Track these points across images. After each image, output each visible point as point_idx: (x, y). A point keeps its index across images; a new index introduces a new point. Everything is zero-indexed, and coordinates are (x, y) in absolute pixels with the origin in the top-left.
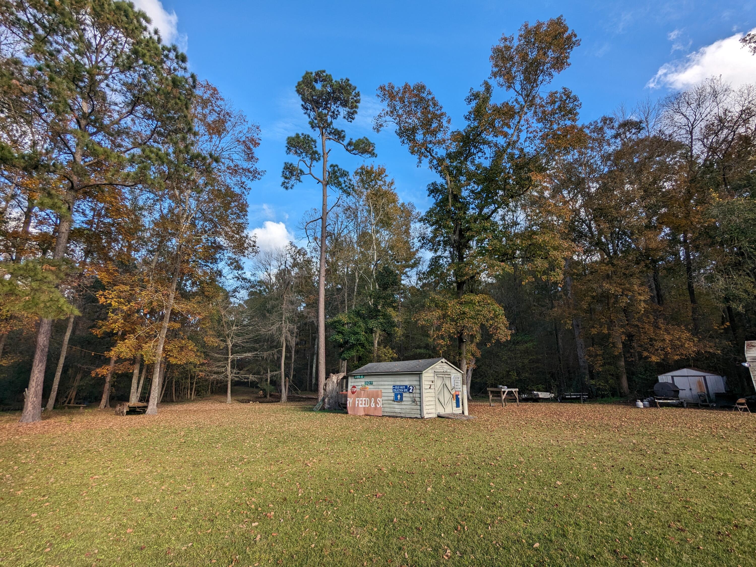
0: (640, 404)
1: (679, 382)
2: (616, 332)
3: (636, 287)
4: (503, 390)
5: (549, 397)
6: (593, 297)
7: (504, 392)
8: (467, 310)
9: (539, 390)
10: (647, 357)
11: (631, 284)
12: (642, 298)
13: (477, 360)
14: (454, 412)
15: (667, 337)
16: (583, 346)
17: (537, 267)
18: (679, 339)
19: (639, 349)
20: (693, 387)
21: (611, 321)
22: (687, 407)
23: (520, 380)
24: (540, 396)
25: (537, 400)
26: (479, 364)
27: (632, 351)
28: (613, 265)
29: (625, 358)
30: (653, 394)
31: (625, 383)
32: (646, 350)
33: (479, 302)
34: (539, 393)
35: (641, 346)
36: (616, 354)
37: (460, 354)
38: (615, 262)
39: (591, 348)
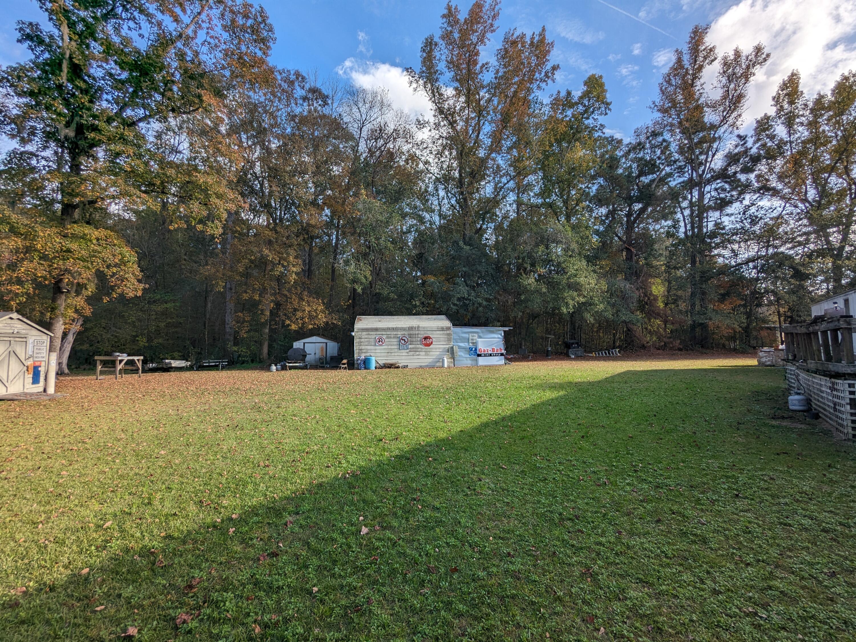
0: (274, 368)
1: (309, 349)
2: (267, 300)
3: (291, 258)
4: (119, 358)
5: (184, 365)
6: (251, 261)
7: (121, 361)
8: (74, 246)
9: (173, 358)
10: (289, 325)
11: (288, 254)
12: (295, 269)
13: (86, 320)
14: (26, 391)
15: (307, 309)
16: (233, 311)
17: (192, 213)
18: (315, 311)
19: (284, 318)
20: (317, 352)
21: (265, 289)
22: (310, 369)
23: (150, 347)
24: (173, 365)
25: (168, 369)
26: (88, 326)
27: (277, 319)
28: (277, 232)
29: (270, 325)
30: (286, 359)
31: (265, 349)
32: (289, 318)
33: (98, 239)
34: (172, 361)
35: (285, 315)
36: (263, 320)
37: (53, 309)
38: (278, 229)
39: (240, 314)
